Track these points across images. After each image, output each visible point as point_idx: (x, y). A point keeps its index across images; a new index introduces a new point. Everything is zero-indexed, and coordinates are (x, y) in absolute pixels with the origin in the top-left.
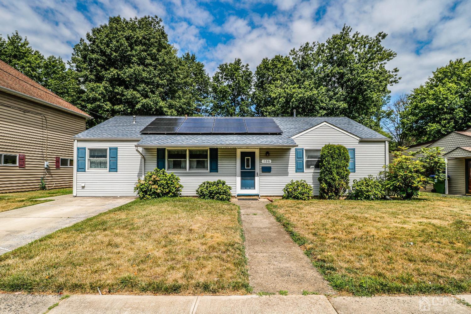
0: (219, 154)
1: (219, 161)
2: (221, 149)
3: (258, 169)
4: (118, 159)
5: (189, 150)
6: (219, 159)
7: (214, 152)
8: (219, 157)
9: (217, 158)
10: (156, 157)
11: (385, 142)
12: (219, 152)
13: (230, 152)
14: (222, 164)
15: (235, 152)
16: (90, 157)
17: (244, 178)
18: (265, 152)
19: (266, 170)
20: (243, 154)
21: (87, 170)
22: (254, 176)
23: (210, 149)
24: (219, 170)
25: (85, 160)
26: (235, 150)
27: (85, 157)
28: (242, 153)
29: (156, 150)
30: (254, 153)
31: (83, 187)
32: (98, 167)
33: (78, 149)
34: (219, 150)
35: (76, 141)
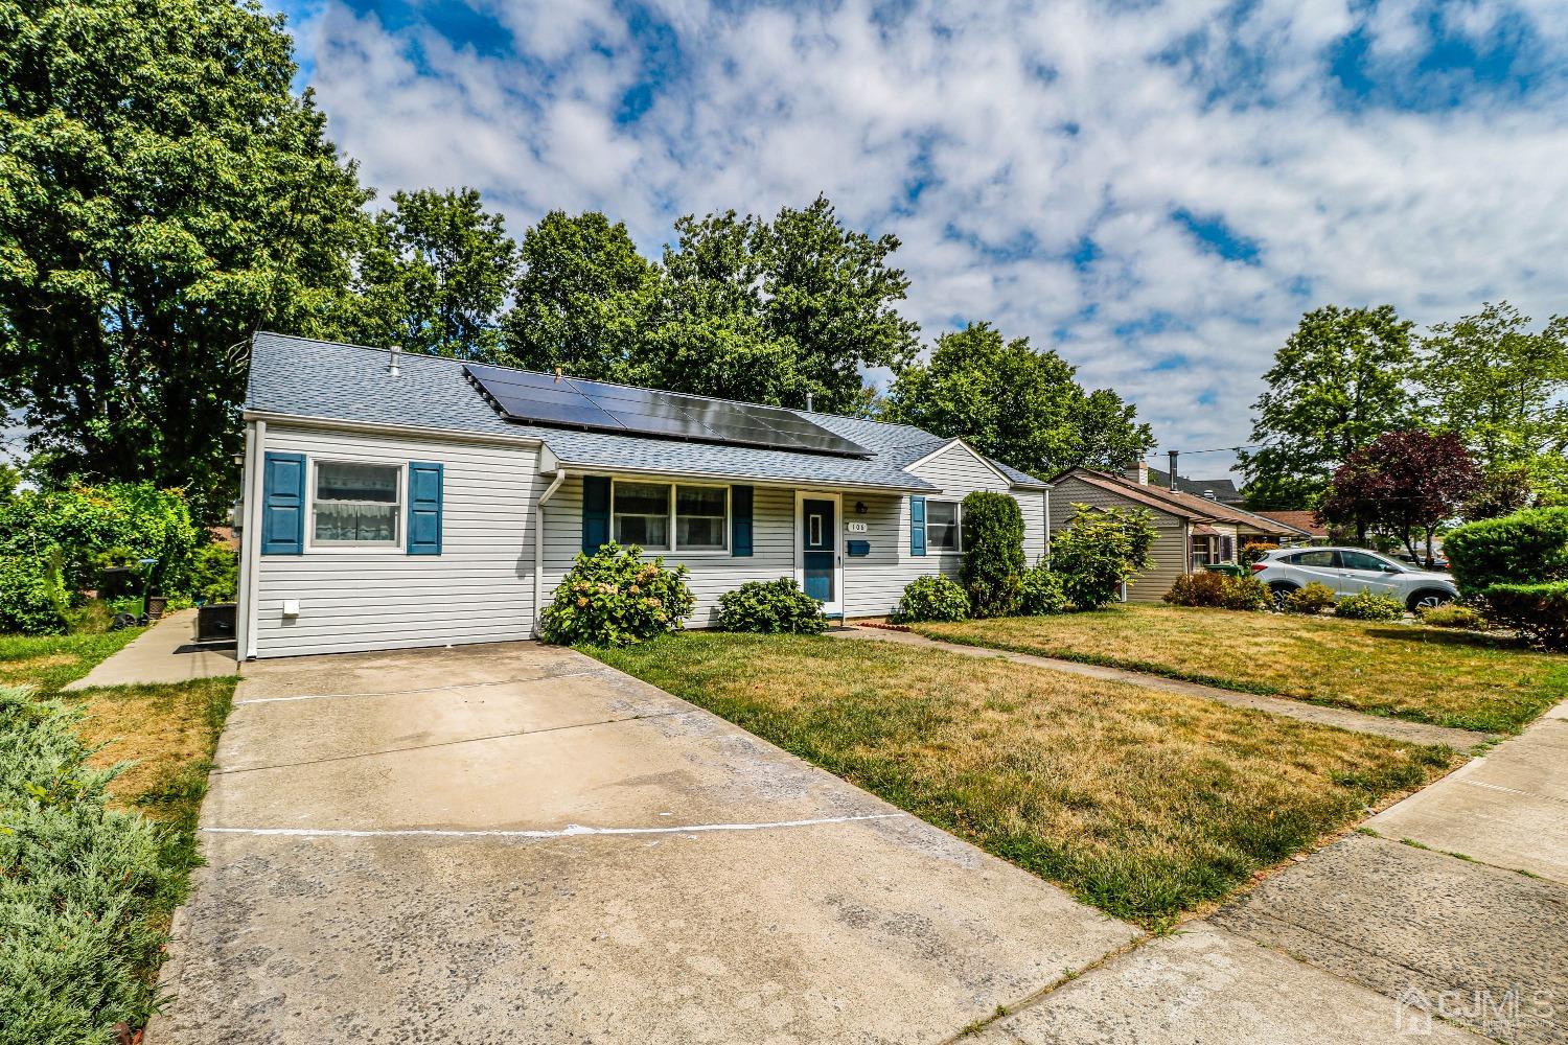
0: (755, 505)
1: (754, 524)
2: (761, 488)
3: (839, 549)
4: (445, 506)
5: (678, 487)
6: (754, 517)
7: (744, 494)
8: (755, 511)
9: (750, 515)
10: (581, 505)
11: (1043, 491)
12: (755, 498)
13: (780, 498)
14: (761, 531)
15: (791, 500)
16: (320, 497)
17: (812, 571)
18: (854, 504)
19: (858, 549)
20: (810, 506)
21: (307, 549)
22: (832, 567)
23: (735, 488)
24: (755, 549)
25: (300, 508)
26: (791, 494)
27: (301, 495)
28: (807, 502)
29: (581, 482)
30: (831, 504)
31: (289, 619)
32: (345, 536)
33: (270, 458)
34: (755, 492)
35: (262, 425)
